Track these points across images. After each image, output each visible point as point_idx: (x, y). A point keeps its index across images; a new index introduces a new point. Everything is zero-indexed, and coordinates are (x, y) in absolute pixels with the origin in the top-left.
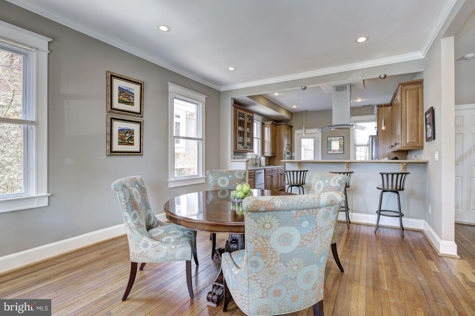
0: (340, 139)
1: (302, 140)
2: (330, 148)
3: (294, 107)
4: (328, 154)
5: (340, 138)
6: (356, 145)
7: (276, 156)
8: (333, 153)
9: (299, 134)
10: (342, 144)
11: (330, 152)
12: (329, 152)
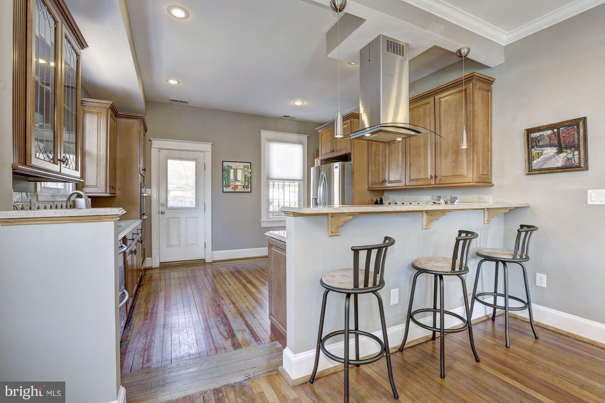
0: (246, 167)
1: (170, 162)
2: (227, 182)
3: (173, 82)
4: (224, 192)
5: (246, 164)
6: (271, 178)
7: (116, 196)
8: (233, 191)
9: (162, 149)
10: (248, 175)
11: (228, 188)
12: (225, 190)
